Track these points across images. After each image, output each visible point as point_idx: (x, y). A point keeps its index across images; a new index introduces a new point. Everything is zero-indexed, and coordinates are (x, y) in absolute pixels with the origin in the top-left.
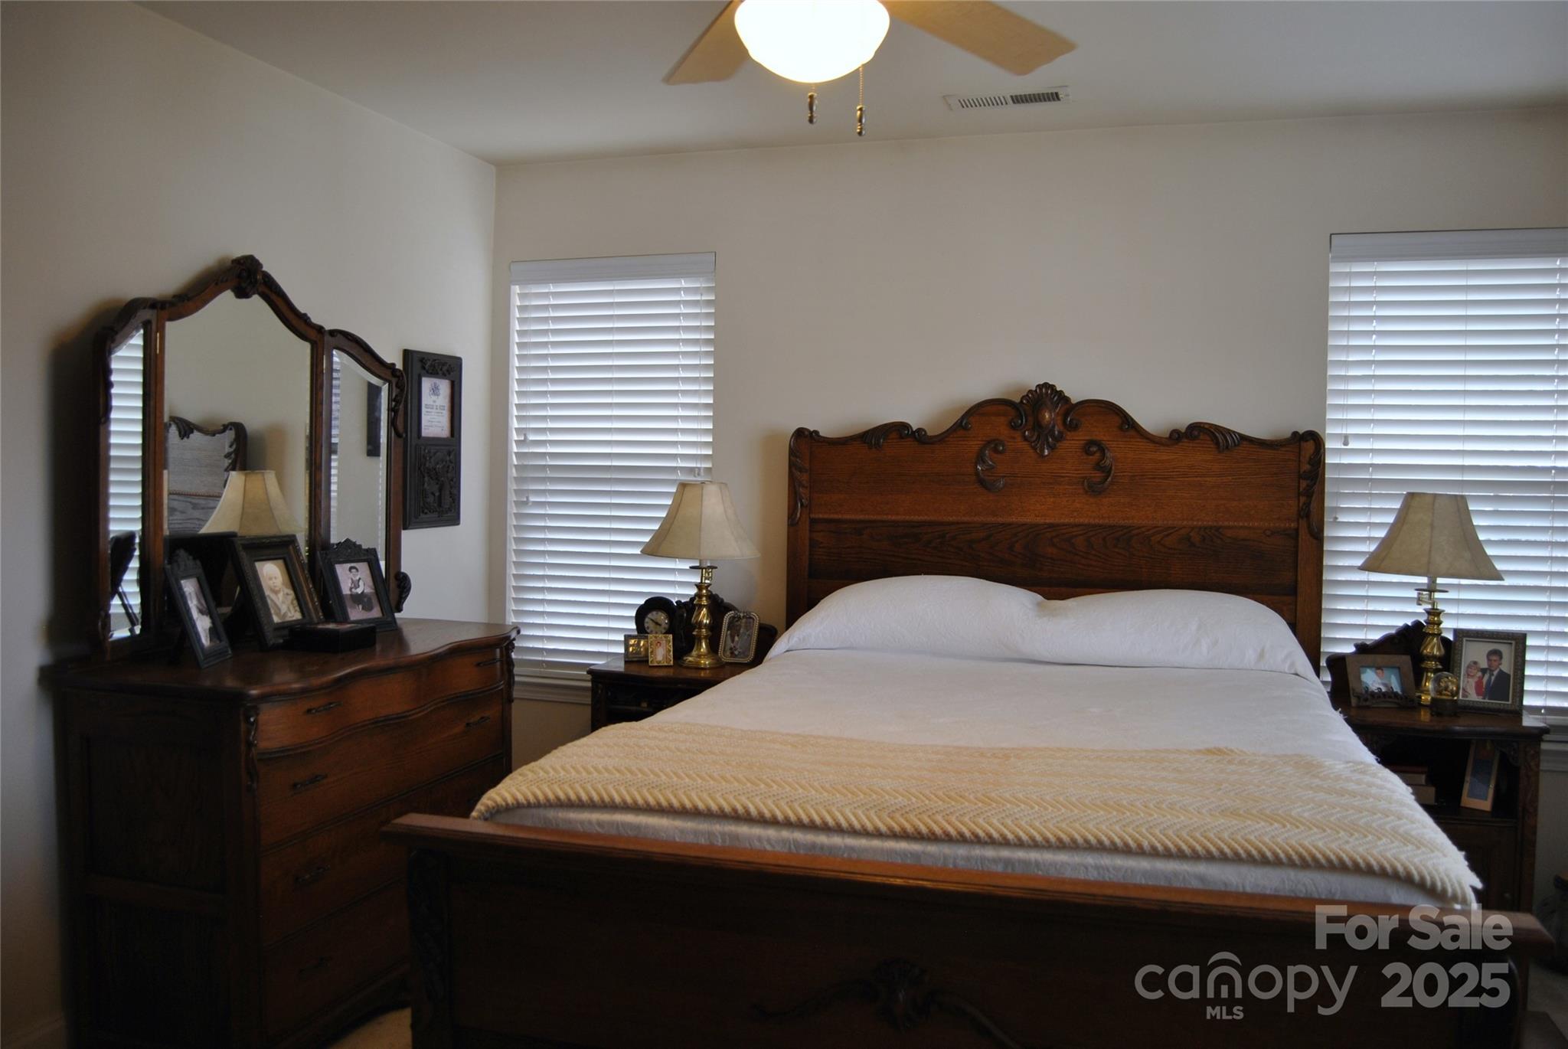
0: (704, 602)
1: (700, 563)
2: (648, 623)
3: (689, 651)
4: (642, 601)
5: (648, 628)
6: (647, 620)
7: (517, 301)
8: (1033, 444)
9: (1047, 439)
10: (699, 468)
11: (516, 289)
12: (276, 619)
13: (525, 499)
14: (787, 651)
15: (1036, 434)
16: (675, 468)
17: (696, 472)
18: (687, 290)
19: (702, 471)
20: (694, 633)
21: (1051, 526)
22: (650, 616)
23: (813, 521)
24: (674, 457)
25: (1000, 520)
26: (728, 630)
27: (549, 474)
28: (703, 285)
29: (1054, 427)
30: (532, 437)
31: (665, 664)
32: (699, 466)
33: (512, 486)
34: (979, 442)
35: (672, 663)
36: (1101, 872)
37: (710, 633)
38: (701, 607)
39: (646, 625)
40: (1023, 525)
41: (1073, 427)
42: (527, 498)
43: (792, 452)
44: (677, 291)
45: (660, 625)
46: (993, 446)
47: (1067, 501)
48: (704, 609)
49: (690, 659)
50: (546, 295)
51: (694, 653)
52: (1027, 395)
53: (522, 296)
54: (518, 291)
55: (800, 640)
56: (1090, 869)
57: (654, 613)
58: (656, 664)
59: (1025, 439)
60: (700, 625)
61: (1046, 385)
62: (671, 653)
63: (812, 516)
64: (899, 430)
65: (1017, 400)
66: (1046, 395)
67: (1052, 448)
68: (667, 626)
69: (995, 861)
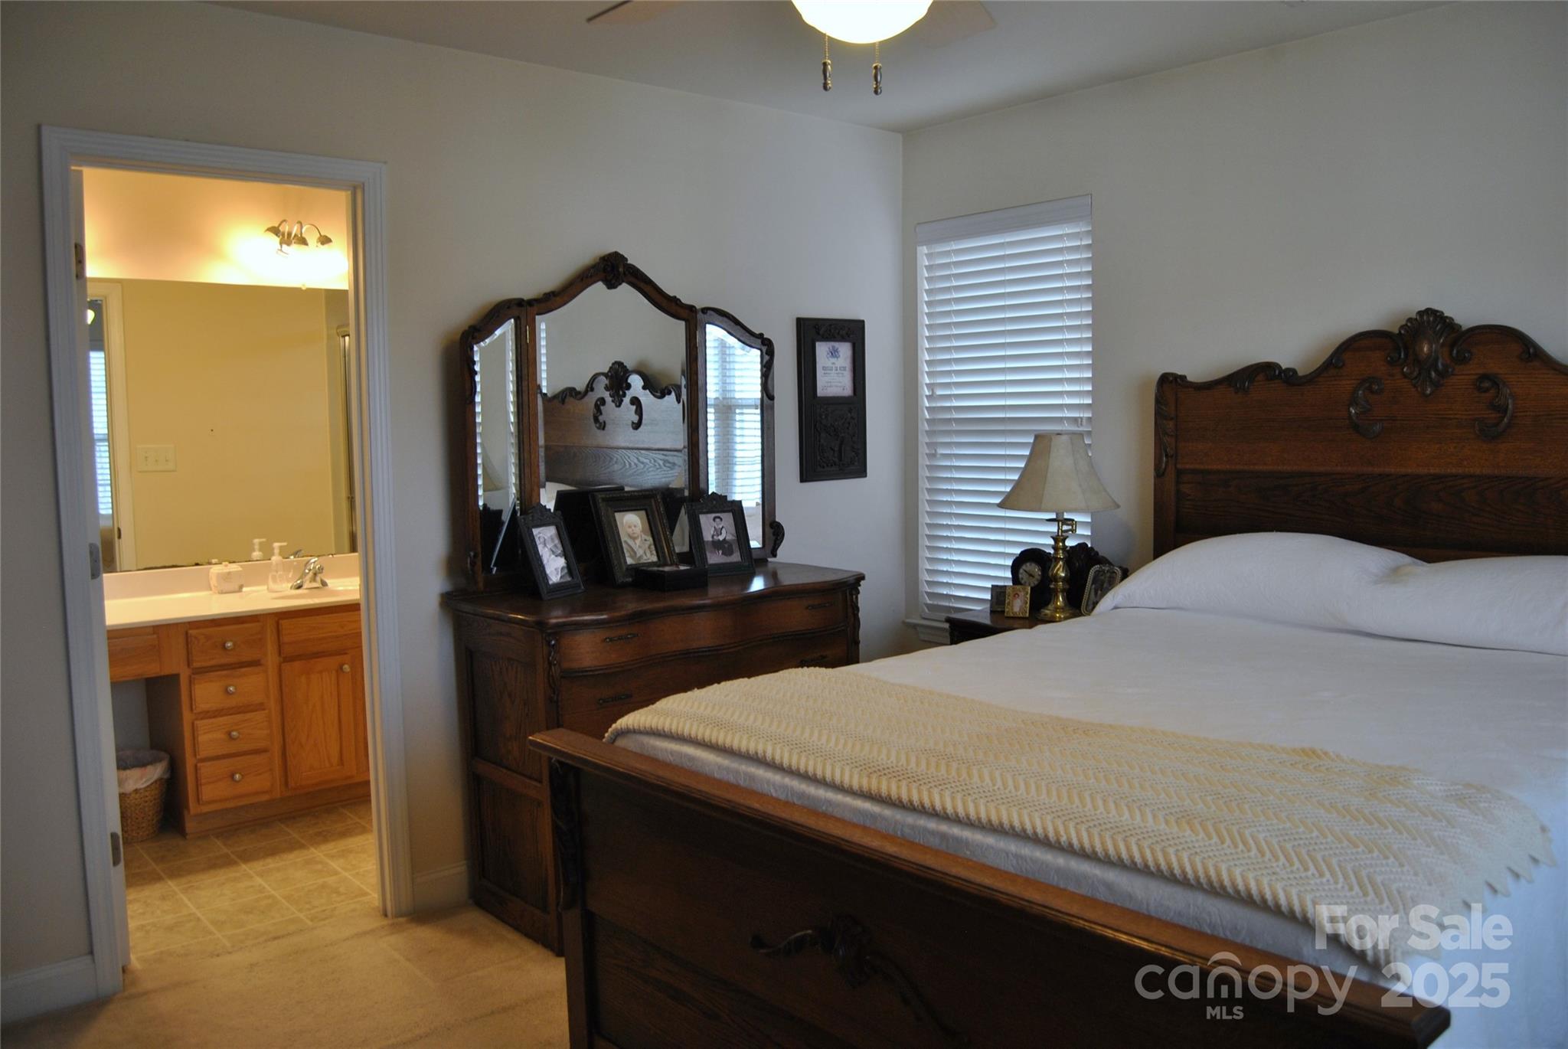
0: (1061, 555)
1: (1057, 515)
2: (1022, 574)
3: (1046, 604)
4: (1018, 551)
5: (1022, 579)
6: (1021, 571)
7: (924, 262)
8: (1413, 381)
9: (1430, 374)
10: (1081, 418)
11: (923, 250)
12: (629, 561)
13: (934, 452)
14: (1116, 608)
15: (1417, 369)
16: (1061, 419)
17: (1080, 422)
18: (1070, 236)
19: (1084, 421)
20: (1052, 586)
21: (1439, 478)
22: (1024, 567)
23: (1179, 473)
24: (1060, 407)
25: (1377, 470)
26: (1092, 584)
27: (955, 427)
28: (1083, 230)
29: (1436, 360)
30: (939, 392)
31: (1021, 615)
32: (1082, 415)
33: (923, 439)
34: (1353, 381)
35: (1027, 615)
37: (1067, 587)
38: (1057, 560)
39: (1020, 576)
40: (1404, 476)
41: (1461, 360)
42: (935, 450)
43: (1160, 400)
44: (1059, 238)
45: (1033, 577)
46: (1367, 385)
47: (1455, 448)
48: (1061, 563)
49: (1047, 612)
50: (947, 253)
51: (1051, 607)
52: (1406, 325)
53: (930, 256)
54: (926, 252)
55: (1125, 597)
56: (1010, 855)
57: (1028, 564)
58: (1012, 615)
59: (1405, 376)
60: (1055, 578)
61: (1429, 312)
62: (1028, 605)
63: (1179, 466)
64: (1267, 371)
65: (1396, 331)
66: (1431, 322)
67: (1437, 385)
68: (1039, 578)
69: (933, 833)
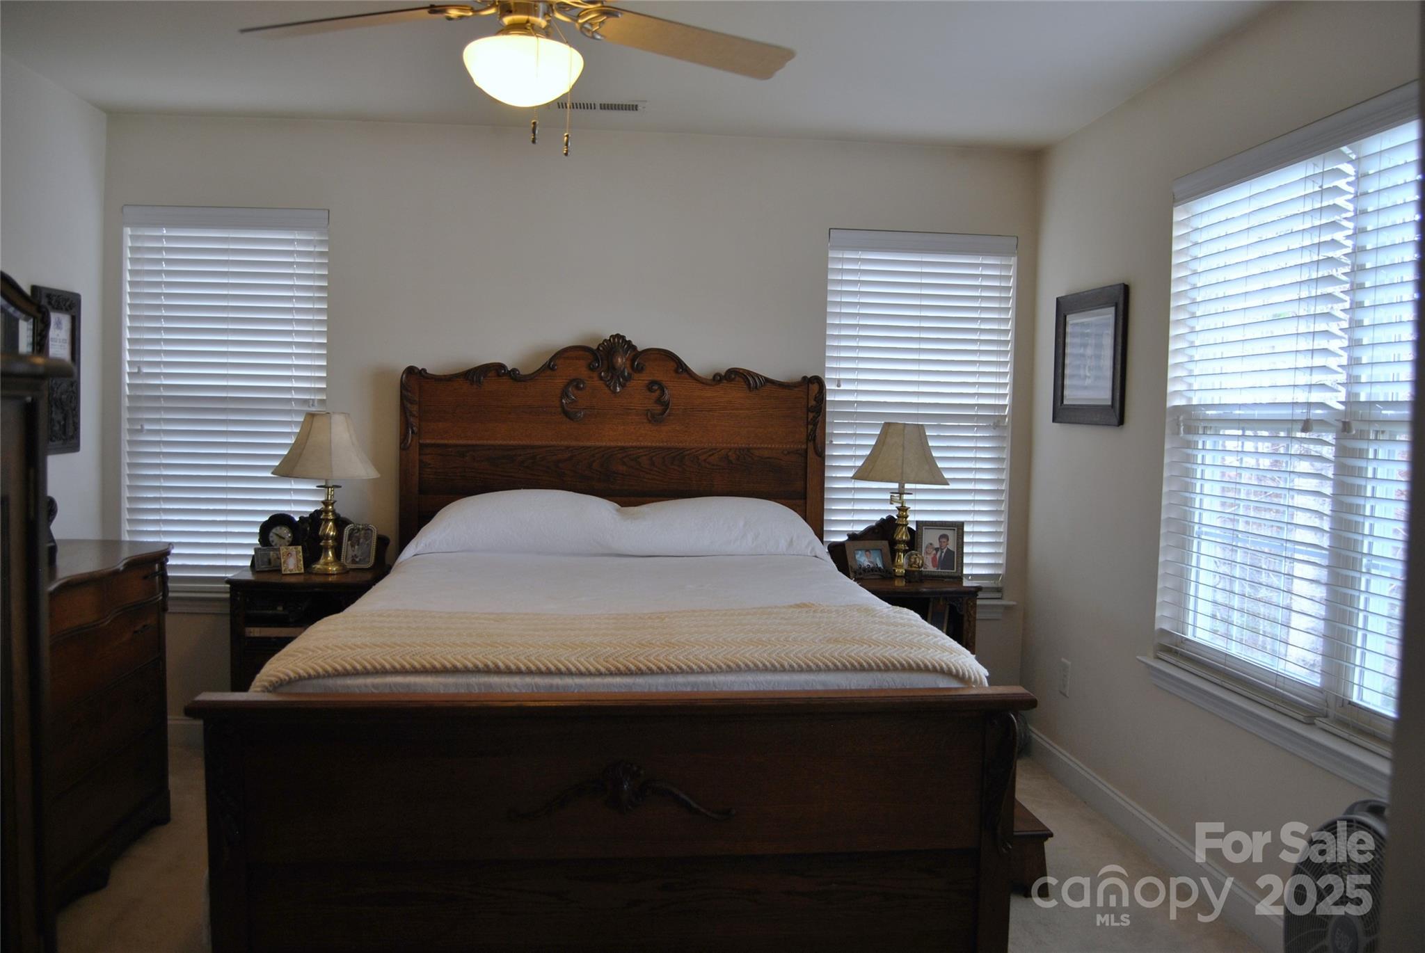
0: (330, 516)
1: (326, 482)
2: (272, 537)
3: (317, 559)
4: (265, 518)
5: (273, 541)
6: (271, 534)
7: (128, 243)
8: (608, 383)
9: (619, 380)
10: (313, 400)
11: (128, 231)
13: (139, 427)
14: (415, 555)
15: (610, 374)
16: (290, 400)
17: (311, 403)
18: (300, 242)
19: (316, 402)
20: (322, 544)
21: (623, 448)
22: (274, 530)
23: (422, 446)
24: (289, 389)
25: (581, 444)
26: (348, 541)
27: (163, 404)
28: (316, 238)
29: (624, 369)
30: (146, 370)
31: (297, 572)
32: (312, 397)
33: (125, 415)
34: (562, 381)
35: (303, 571)
36: (758, 685)
38: (327, 521)
39: (271, 539)
40: (598, 448)
41: (639, 370)
42: (142, 426)
43: (404, 387)
44: (291, 242)
45: (284, 538)
46: (575, 384)
47: (635, 429)
48: (331, 523)
49: (318, 566)
50: (159, 238)
51: (322, 561)
52: (603, 343)
53: (133, 237)
54: (130, 233)
55: (426, 545)
57: (278, 528)
58: (289, 572)
59: (601, 378)
60: (327, 537)
61: (618, 336)
62: (302, 562)
63: (421, 442)
64: (498, 368)
65: (595, 347)
66: (618, 344)
67: (623, 386)
